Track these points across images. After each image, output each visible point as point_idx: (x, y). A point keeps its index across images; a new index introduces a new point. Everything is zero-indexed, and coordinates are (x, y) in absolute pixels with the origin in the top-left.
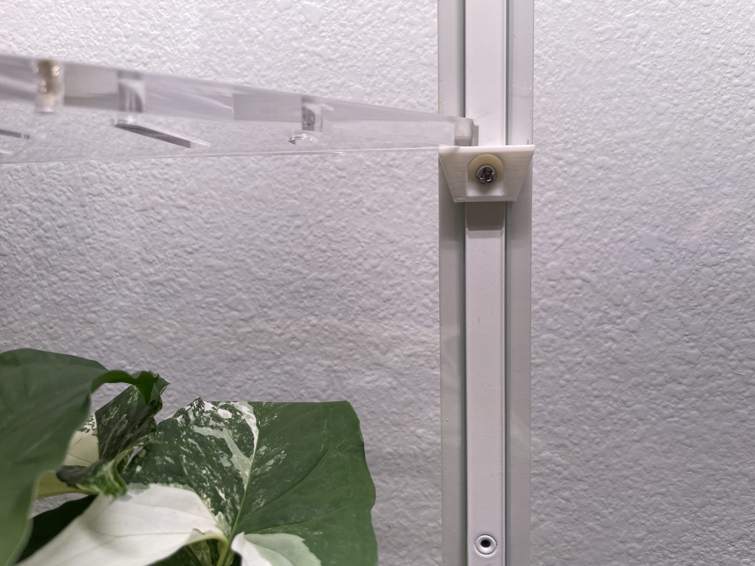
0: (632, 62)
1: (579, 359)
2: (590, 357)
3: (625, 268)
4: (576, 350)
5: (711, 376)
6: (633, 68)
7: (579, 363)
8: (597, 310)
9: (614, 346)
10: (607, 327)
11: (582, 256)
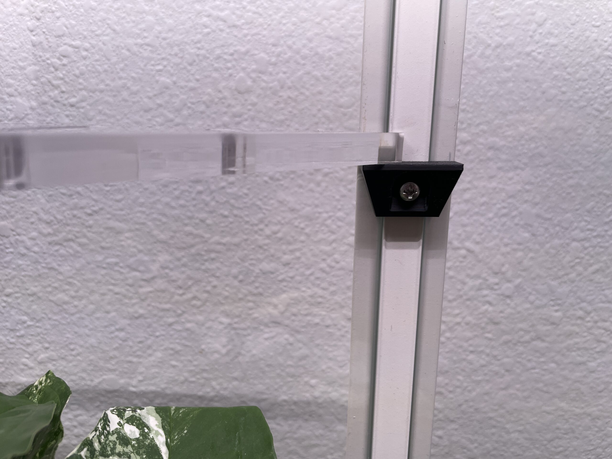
0: (528, 49)
1: (458, 320)
2: (469, 319)
3: (506, 240)
4: (457, 311)
5: (570, 335)
6: (528, 54)
7: (458, 324)
8: (477, 277)
9: (491, 309)
10: (485, 292)
11: (468, 229)
